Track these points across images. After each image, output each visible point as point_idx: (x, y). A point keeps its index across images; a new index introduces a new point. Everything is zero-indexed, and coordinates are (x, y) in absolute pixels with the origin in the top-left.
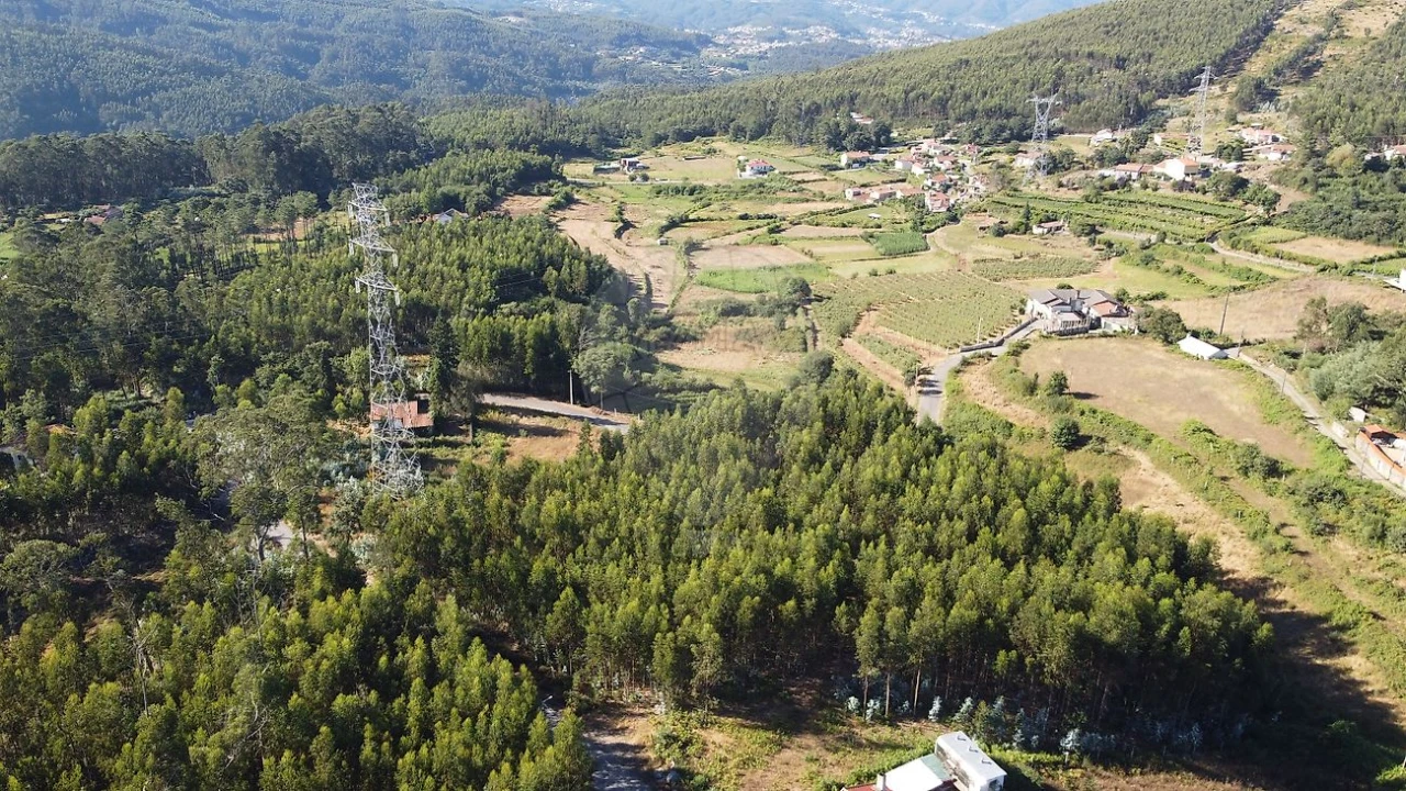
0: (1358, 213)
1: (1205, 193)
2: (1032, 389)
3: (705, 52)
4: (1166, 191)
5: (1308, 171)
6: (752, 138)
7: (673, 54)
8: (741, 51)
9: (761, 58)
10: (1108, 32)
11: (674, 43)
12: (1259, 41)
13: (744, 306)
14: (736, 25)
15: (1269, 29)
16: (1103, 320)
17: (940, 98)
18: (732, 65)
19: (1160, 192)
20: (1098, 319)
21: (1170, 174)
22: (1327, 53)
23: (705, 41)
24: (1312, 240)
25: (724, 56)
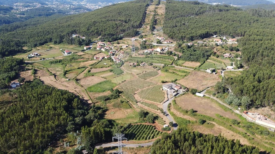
0: (192, 57)
1: (166, 54)
2: (187, 112)
3: (12, 11)
4: (159, 54)
5: (180, 49)
6: (59, 43)
7: (4, 12)
8: (21, 11)
9: (27, 12)
10: (119, 15)
11: (4, 9)
12: (145, 16)
13: (109, 98)
14: (16, 3)
15: (146, 13)
16: (179, 90)
17: (97, 32)
18: (21, 14)
19: (158, 54)
20: (178, 90)
21: (158, 51)
22: (157, 18)
23: (12, 8)
24: (187, 62)
25: (18, 12)
